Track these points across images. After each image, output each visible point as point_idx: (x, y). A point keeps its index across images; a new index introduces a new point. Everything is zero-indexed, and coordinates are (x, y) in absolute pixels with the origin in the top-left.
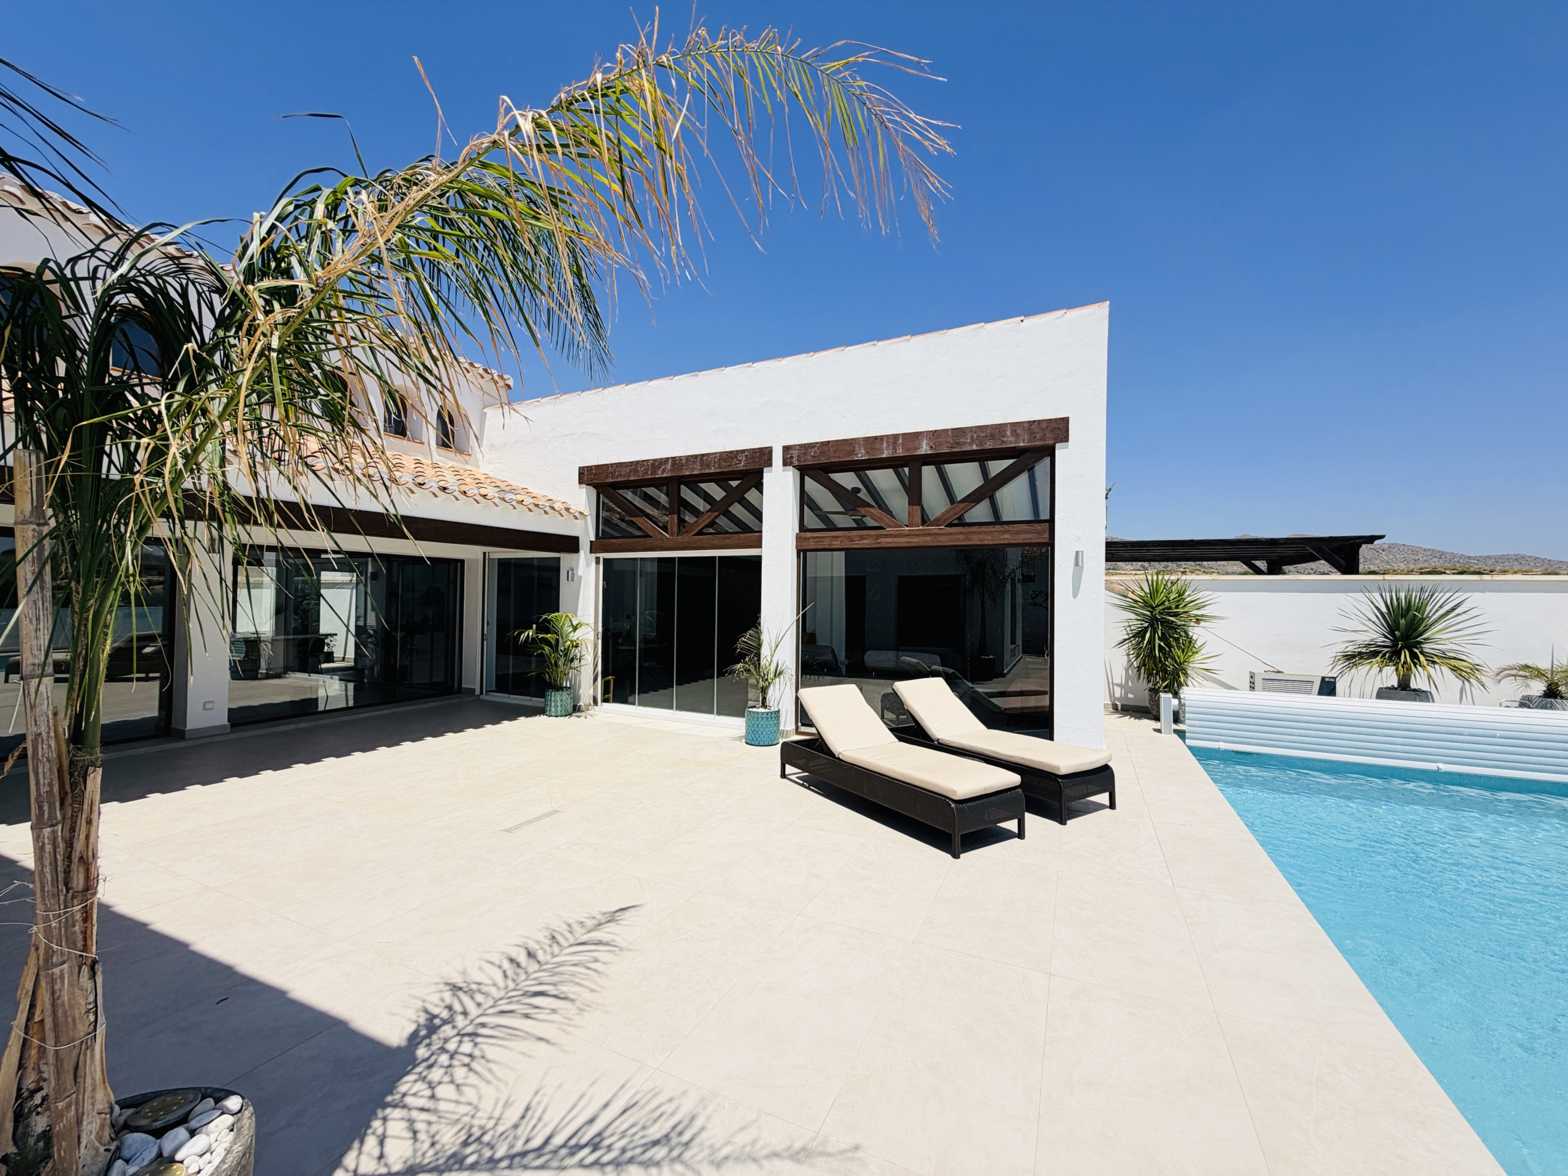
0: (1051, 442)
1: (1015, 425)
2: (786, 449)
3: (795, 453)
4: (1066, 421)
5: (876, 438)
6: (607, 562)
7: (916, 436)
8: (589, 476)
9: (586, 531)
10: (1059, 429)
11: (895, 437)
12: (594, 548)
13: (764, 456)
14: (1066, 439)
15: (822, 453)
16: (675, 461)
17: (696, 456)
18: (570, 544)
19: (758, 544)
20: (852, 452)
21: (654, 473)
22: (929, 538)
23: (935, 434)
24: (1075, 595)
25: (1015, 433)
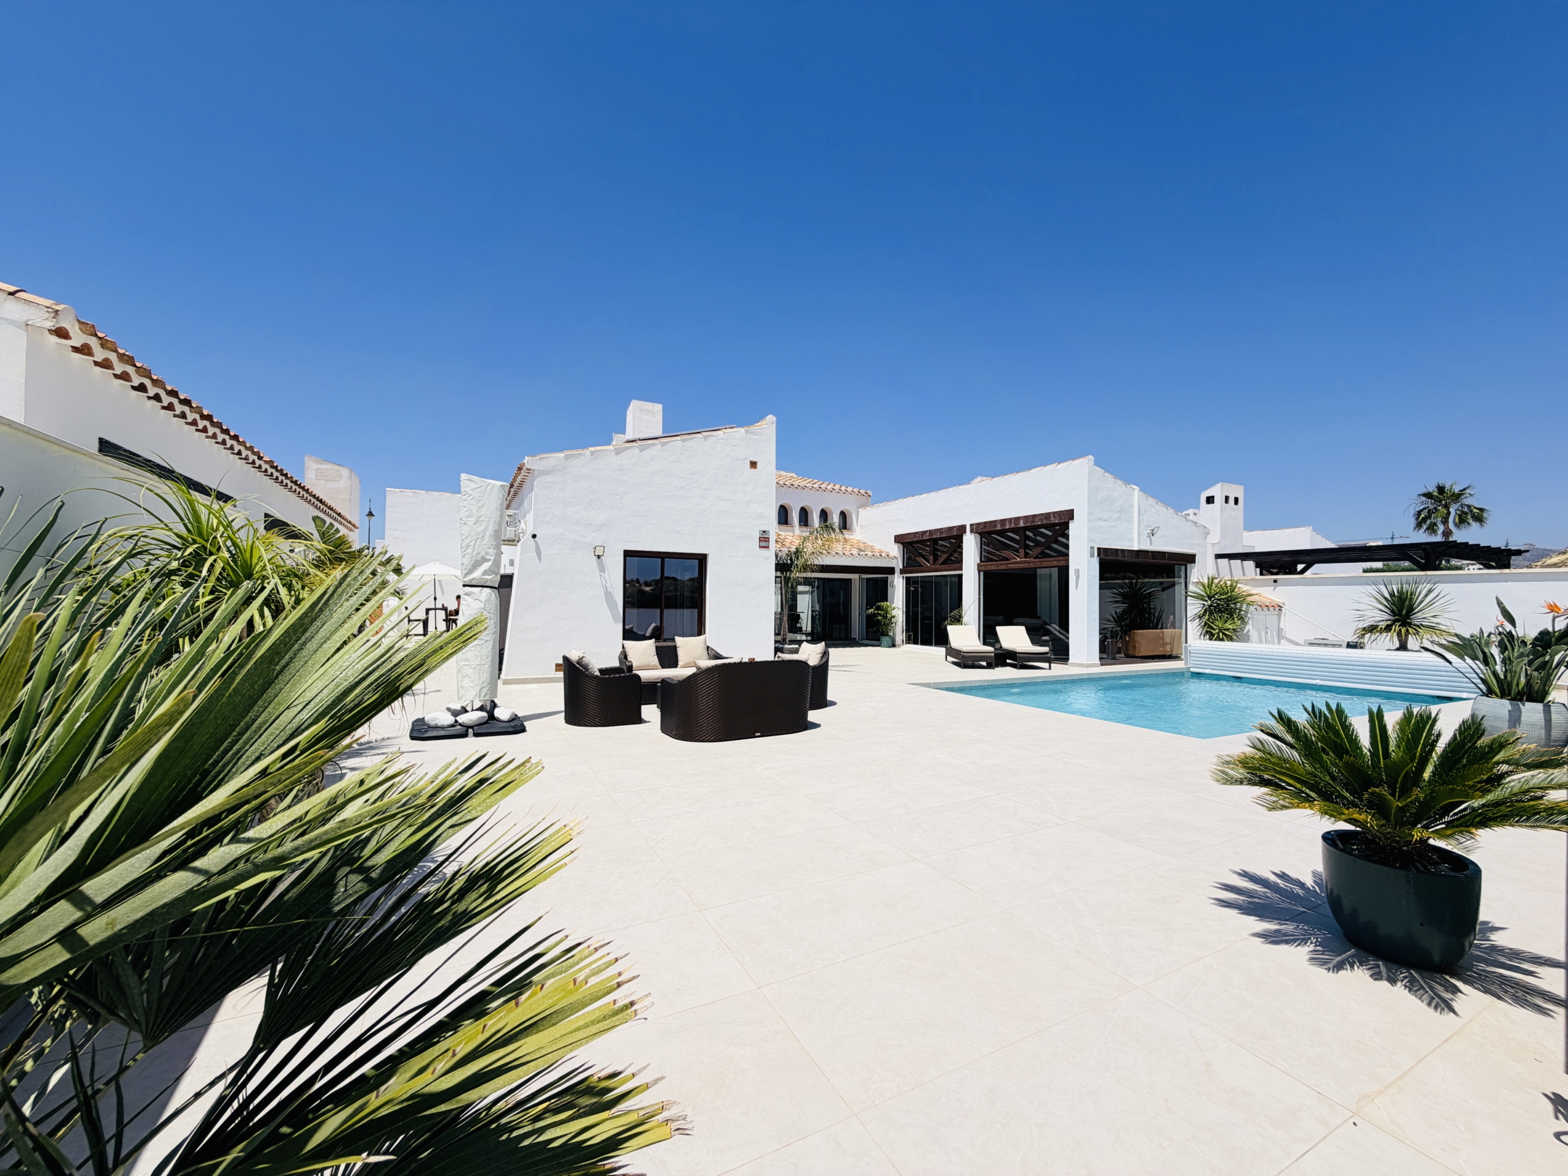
0: (1067, 520)
1: (1054, 513)
2: (971, 525)
3: (974, 527)
4: (1072, 511)
5: (1004, 520)
6: (906, 577)
7: (1017, 519)
8: (899, 539)
9: (898, 565)
10: (1070, 514)
11: (1011, 519)
12: (902, 572)
13: (962, 529)
14: (1072, 518)
15: (985, 527)
16: (931, 532)
17: (937, 530)
18: (891, 571)
19: (961, 569)
20: (995, 526)
21: (922, 537)
22: (1026, 564)
23: (1026, 518)
24: (1076, 589)
25: (1054, 517)
